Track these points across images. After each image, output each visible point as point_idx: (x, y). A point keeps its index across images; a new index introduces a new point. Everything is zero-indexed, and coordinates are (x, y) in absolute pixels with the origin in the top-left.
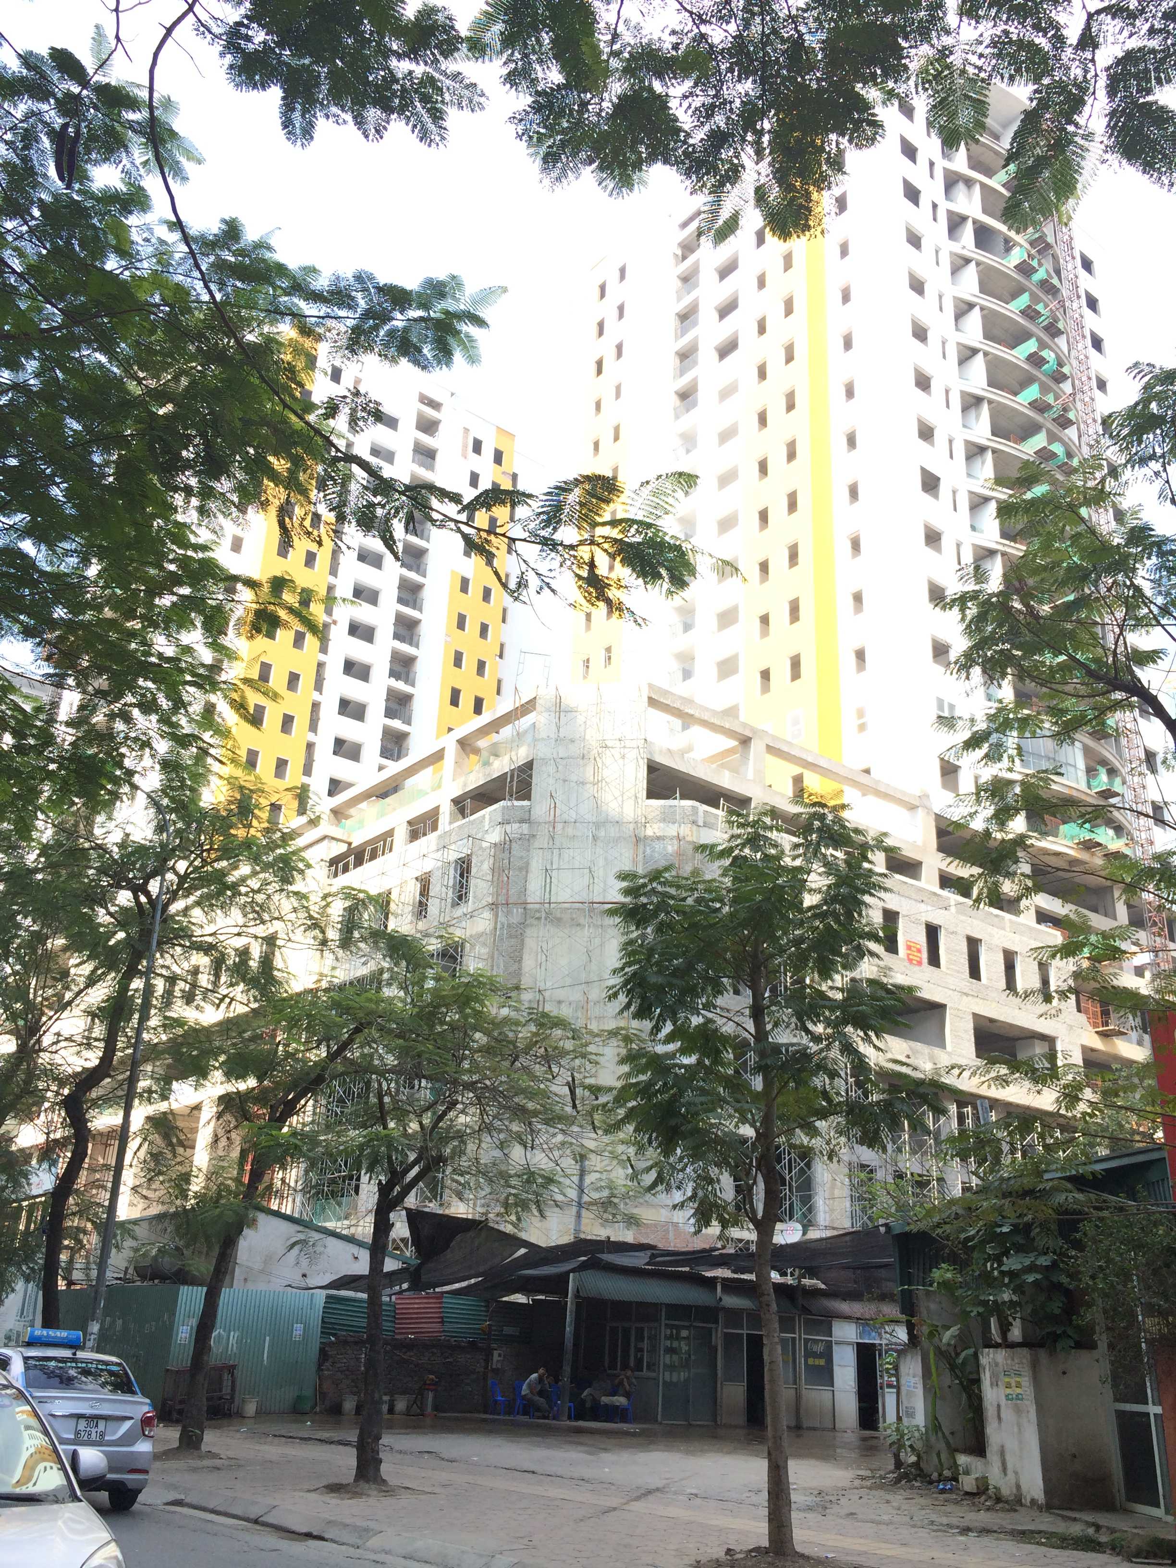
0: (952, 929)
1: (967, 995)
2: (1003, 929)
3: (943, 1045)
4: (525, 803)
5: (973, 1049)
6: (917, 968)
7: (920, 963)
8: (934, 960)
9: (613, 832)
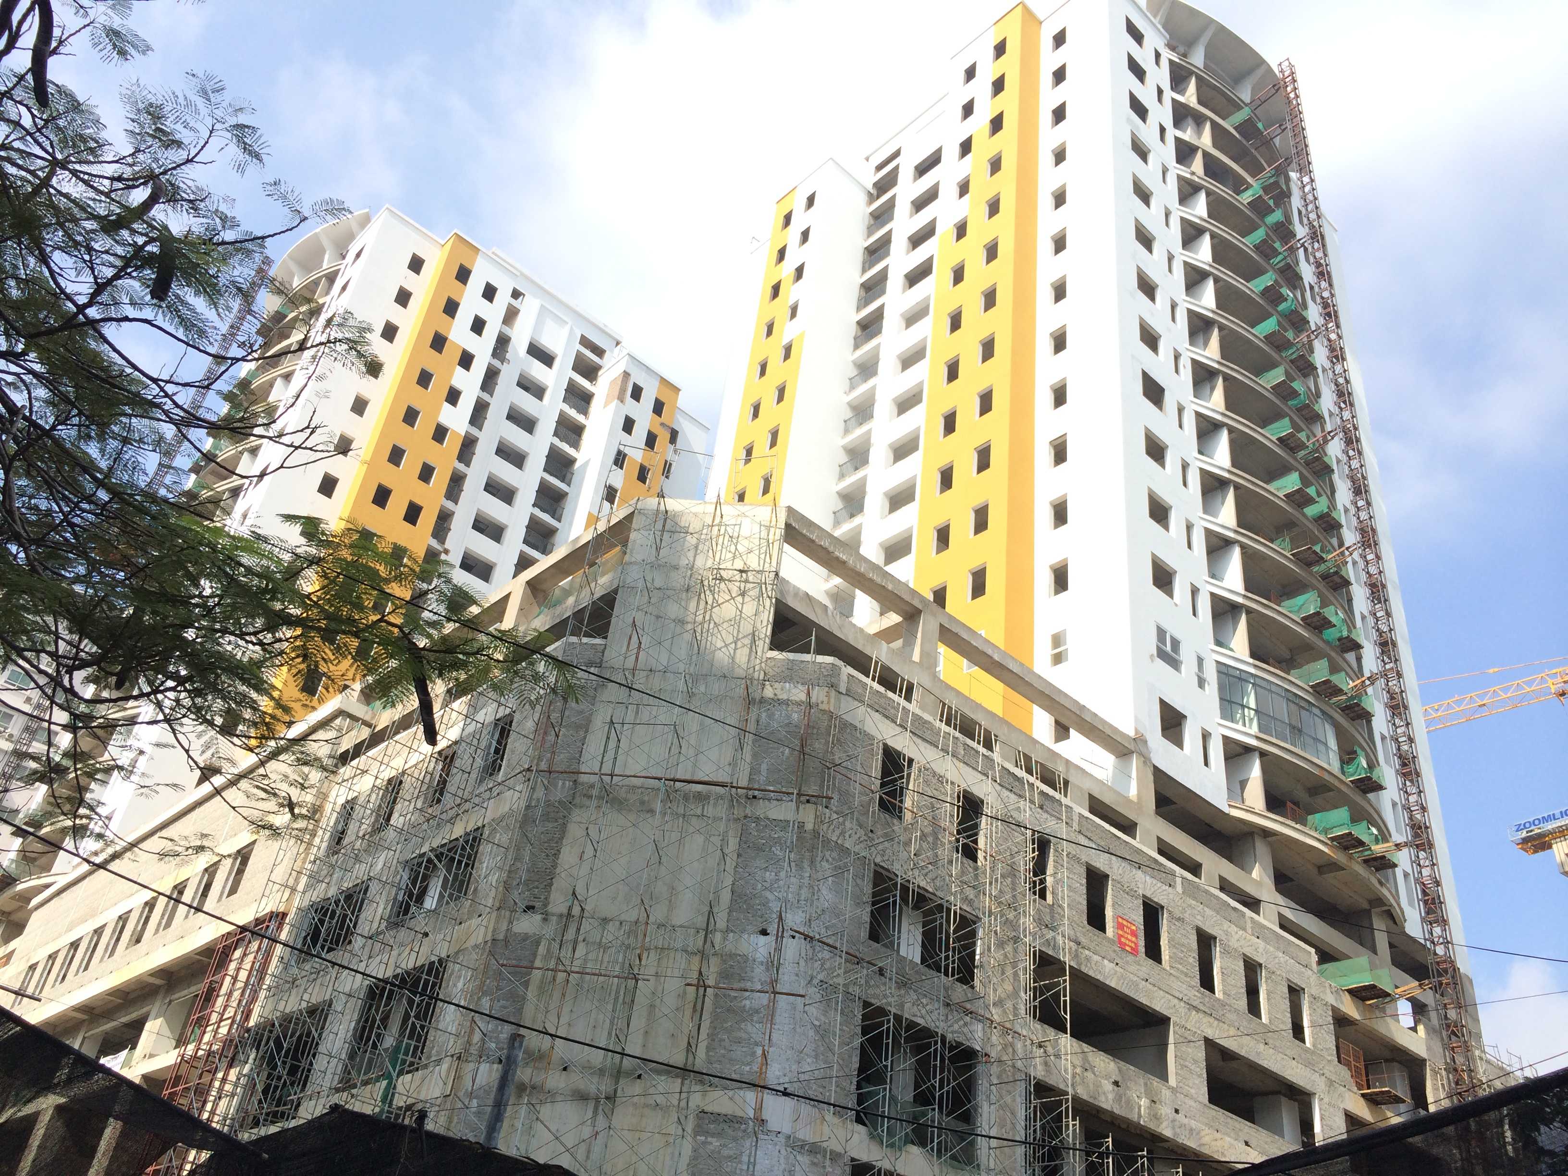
0: (1177, 913)
1: (1197, 1010)
2: (1244, 929)
3: (1164, 1077)
4: (598, 641)
5: (1205, 1089)
6: (1130, 958)
7: (1135, 952)
8: (1153, 951)
9: (716, 688)
